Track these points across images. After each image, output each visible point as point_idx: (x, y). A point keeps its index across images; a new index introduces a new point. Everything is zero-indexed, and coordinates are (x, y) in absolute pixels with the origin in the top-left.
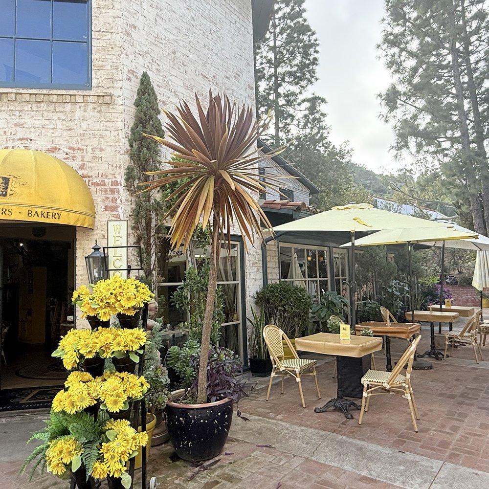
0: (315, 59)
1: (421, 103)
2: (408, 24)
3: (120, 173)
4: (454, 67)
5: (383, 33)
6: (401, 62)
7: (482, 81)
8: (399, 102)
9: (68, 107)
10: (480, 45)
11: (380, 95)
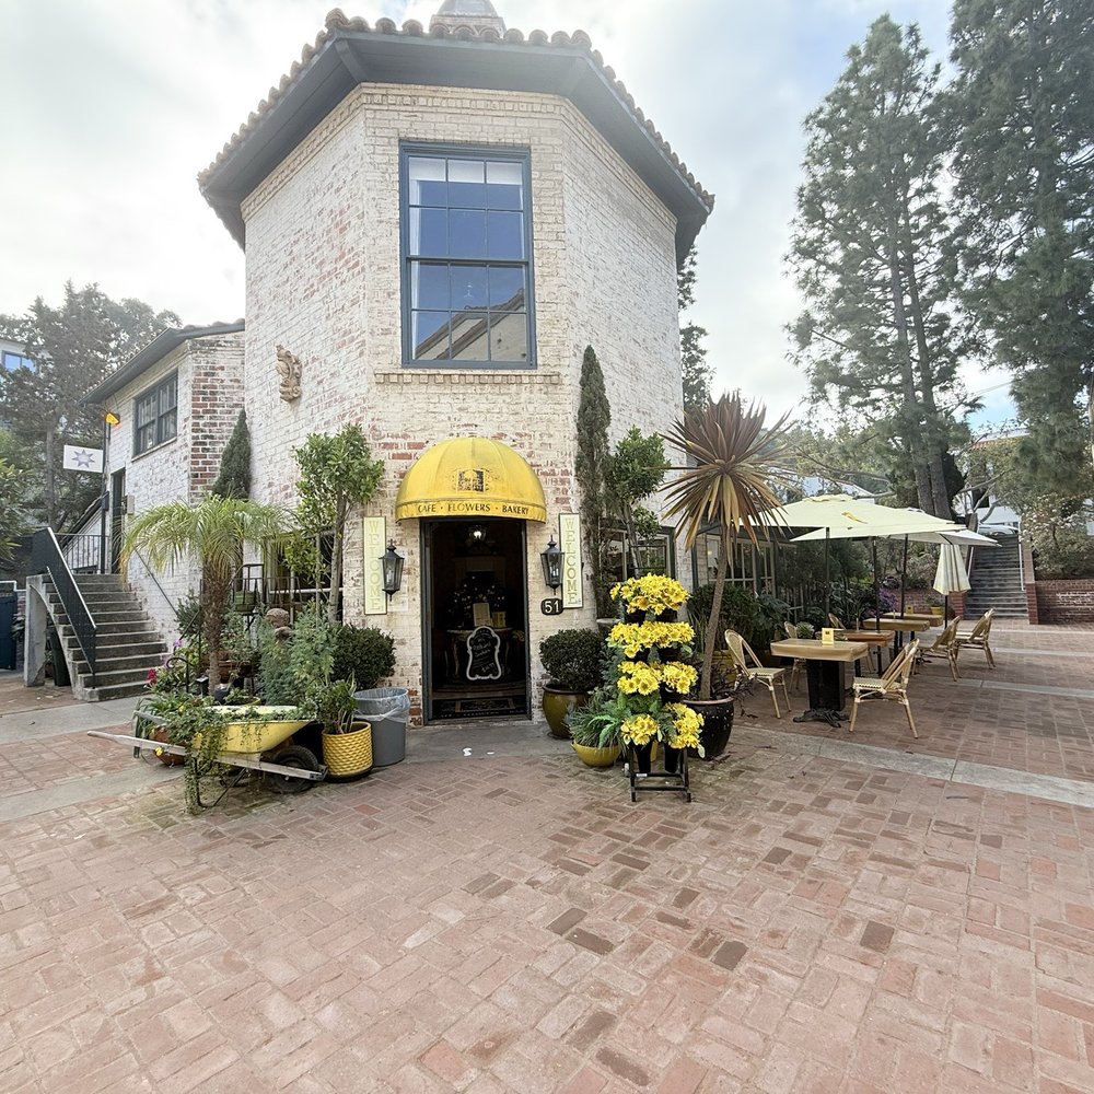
0: (691, 273)
1: (844, 336)
2: (827, 225)
3: (570, 462)
4: (893, 284)
5: (793, 239)
6: (818, 281)
7: (931, 303)
8: (814, 335)
9: (514, 388)
10: (929, 253)
11: (788, 327)
